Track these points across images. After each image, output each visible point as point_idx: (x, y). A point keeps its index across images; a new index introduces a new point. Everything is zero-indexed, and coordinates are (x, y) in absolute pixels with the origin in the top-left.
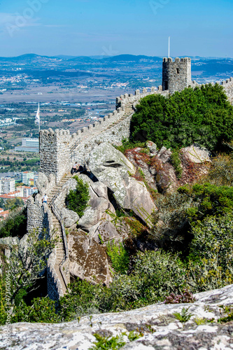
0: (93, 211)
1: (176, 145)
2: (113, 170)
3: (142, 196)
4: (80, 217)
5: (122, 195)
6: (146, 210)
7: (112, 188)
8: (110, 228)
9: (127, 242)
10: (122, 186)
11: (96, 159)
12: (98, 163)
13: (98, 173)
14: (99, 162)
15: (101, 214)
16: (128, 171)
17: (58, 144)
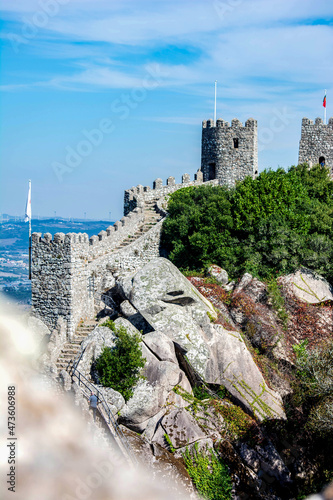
0: (150, 388)
1: (267, 270)
2: (179, 310)
3: (240, 360)
4: (126, 399)
5: (202, 357)
6: (250, 385)
7: (183, 343)
8: (187, 420)
9: (222, 448)
10: (201, 341)
11: (148, 288)
12: (152, 297)
13: (152, 314)
14: (155, 293)
15: (166, 394)
16: (207, 313)
17: (73, 260)
